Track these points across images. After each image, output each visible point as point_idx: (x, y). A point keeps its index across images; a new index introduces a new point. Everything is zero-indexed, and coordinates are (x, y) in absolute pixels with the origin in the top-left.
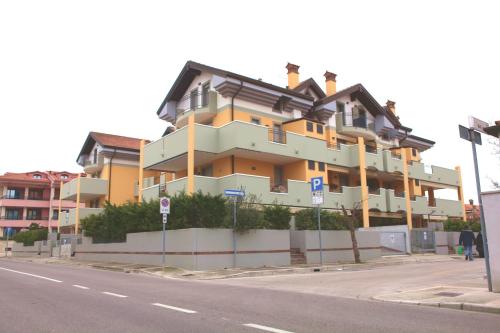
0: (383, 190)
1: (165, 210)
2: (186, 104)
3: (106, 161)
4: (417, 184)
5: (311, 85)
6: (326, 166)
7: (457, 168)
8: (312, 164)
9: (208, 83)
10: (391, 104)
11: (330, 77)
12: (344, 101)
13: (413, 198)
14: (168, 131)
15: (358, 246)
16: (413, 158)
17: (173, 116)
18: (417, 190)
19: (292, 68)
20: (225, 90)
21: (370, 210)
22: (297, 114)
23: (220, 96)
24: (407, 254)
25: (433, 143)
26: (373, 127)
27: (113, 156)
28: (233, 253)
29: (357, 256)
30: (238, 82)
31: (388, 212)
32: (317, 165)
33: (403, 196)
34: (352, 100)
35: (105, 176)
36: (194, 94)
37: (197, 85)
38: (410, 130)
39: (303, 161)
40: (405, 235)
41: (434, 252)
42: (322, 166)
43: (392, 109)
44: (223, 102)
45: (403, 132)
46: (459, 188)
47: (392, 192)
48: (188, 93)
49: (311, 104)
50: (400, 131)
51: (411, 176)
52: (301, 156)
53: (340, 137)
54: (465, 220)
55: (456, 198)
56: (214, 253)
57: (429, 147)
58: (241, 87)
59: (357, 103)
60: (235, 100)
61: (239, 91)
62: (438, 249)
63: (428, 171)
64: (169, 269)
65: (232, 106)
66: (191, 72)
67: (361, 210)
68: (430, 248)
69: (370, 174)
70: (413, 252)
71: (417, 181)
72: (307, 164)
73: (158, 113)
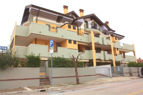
0: (102, 52)
4: (118, 50)
5: (73, 13)
6: (77, 42)
7: (133, 45)
8: (70, 41)
10: (107, 22)
11: (81, 11)
12: (88, 20)
13: (115, 55)
15: (79, 75)
16: (115, 40)
18: (118, 52)
19: (66, 7)
21: (97, 59)
24: (110, 77)
25: (124, 37)
26: (99, 30)
29: (78, 80)
30: (38, 9)
31: (105, 60)
32: (72, 42)
33: (111, 54)
34: (91, 20)
38: (115, 31)
39: (66, 40)
40: (109, 69)
41: (123, 76)
42: (75, 42)
43: (108, 24)
45: (112, 32)
46: (134, 52)
47: (106, 52)
49: (72, 19)
50: (111, 31)
51: (115, 47)
52: (65, 38)
53: (85, 32)
54: (137, 63)
55: (133, 55)
57: (123, 38)
58: (39, 11)
59: (93, 21)
60: (38, 17)
61: (38, 13)
62: (125, 74)
63: (122, 45)
65: (37, 20)
67: (93, 59)
68: (121, 74)
69: (96, 45)
70: (113, 76)
71: (117, 49)
72: (68, 41)
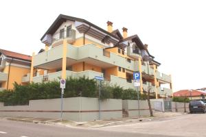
0: (148, 83)
1: (63, 86)
2: (57, 36)
3: (7, 64)
5: (118, 33)
7: (170, 75)
8: (120, 69)
9: (70, 26)
10: (146, 45)
11: (125, 30)
14: (42, 51)
17: (50, 41)
19: (110, 24)
20: (80, 29)
22: (112, 45)
23: (77, 32)
24: (163, 112)
27: (11, 62)
28: (98, 111)
29: (151, 113)
30: (88, 26)
32: (122, 69)
34: (133, 41)
35: (6, 71)
36: (62, 31)
37: (64, 26)
39: (116, 67)
40: (162, 103)
41: (171, 111)
42: (124, 70)
44: (79, 35)
45: (152, 58)
46: (170, 84)
47: (151, 84)
48: (59, 30)
49: (118, 41)
52: (116, 64)
55: (169, 88)
56: (89, 111)
57: (159, 66)
58: (90, 28)
59: (134, 43)
60: (86, 35)
61: (88, 30)
64: (65, 121)
65: (84, 38)
66: (62, 20)
69: (143, 76)
70: (165, 111)
72: (118, 68)
73: (41, 40)
